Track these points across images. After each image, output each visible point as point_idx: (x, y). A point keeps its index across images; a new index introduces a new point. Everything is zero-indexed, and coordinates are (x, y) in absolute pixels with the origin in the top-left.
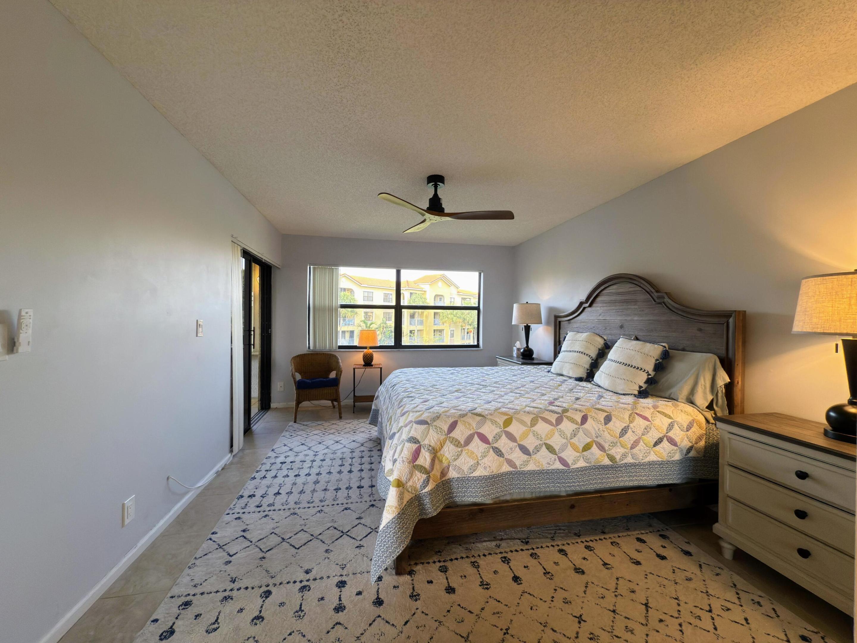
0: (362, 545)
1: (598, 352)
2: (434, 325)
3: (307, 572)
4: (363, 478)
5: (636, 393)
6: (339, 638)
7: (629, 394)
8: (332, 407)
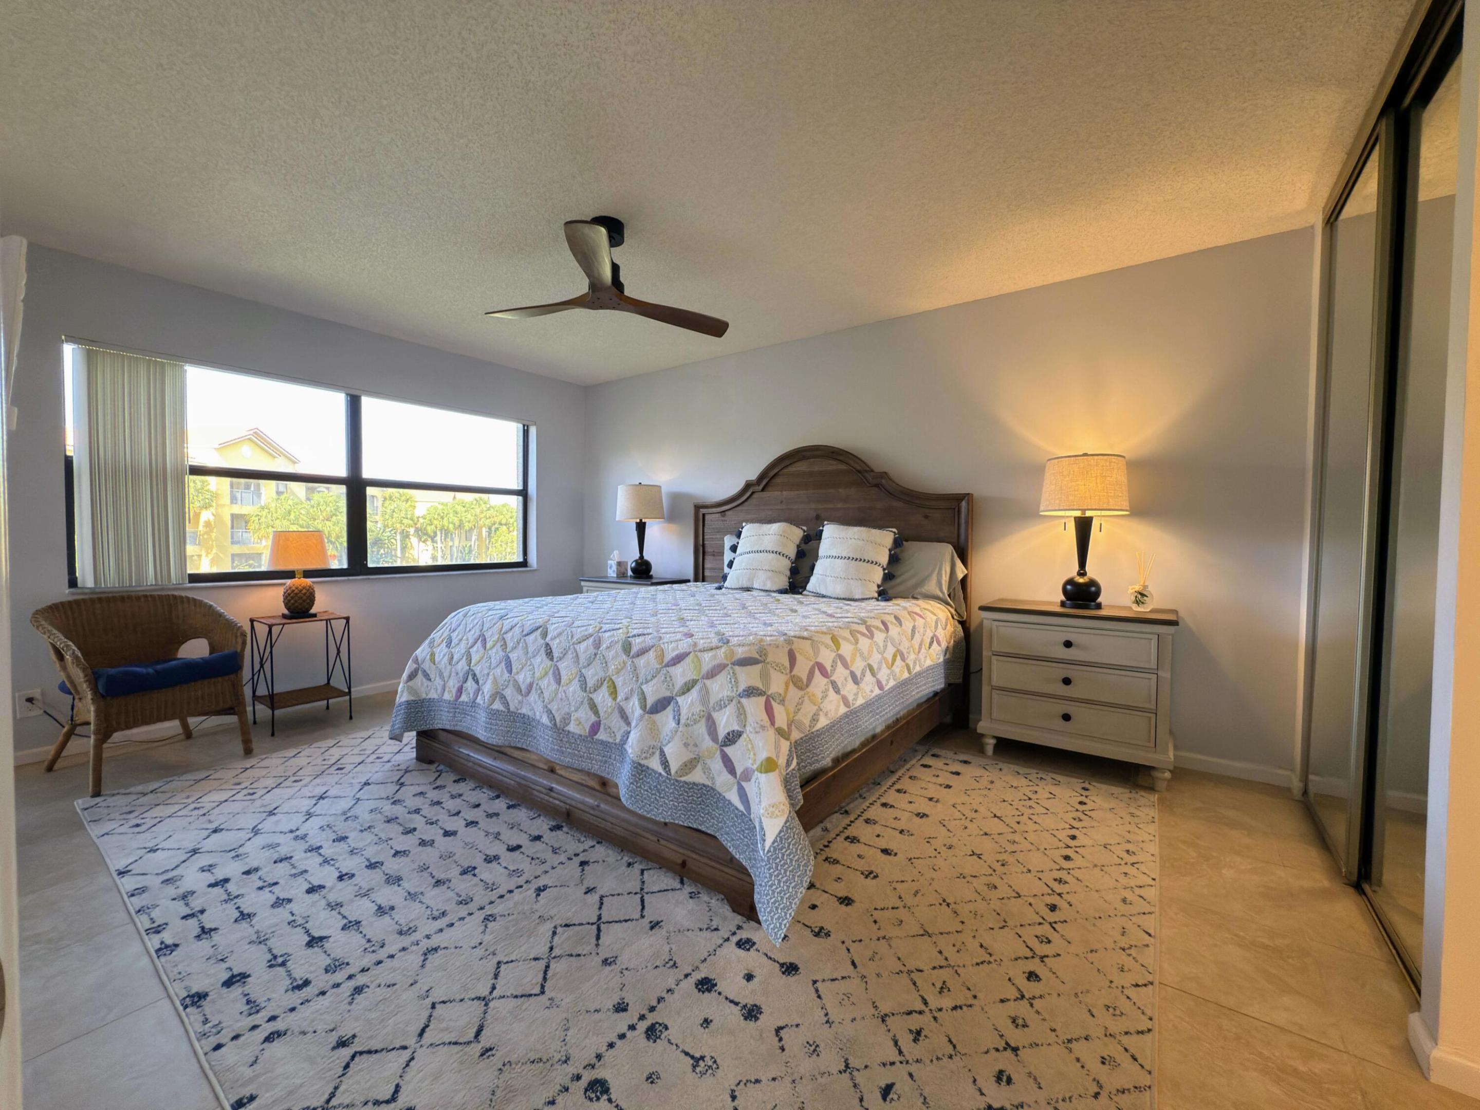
0: (655, 921)
1: (796, 550)
2: (233, 543)
3: (621, 1008)
4: (499, 834)
5: (876, 595)
6: (808, 1043)
7: (869, 599)
8: (183, 737)
